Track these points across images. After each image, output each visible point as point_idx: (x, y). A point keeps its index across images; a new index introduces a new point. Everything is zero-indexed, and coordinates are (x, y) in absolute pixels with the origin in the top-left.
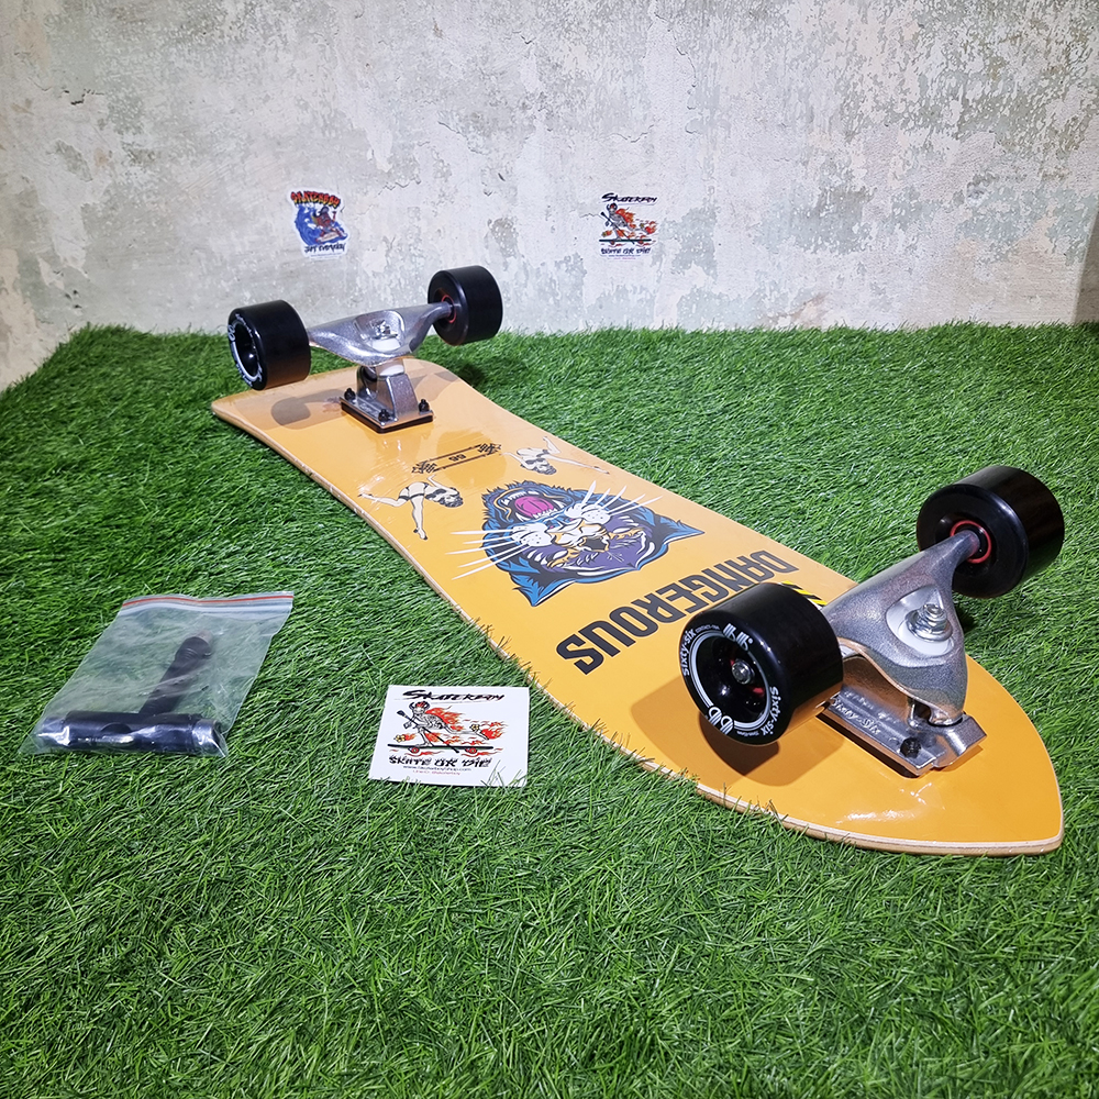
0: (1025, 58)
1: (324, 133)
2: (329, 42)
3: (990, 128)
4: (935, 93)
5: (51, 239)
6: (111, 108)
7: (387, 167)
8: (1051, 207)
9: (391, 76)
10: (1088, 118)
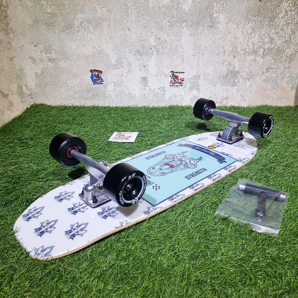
0: (279, 38)
1: (99, 55)
2: (101, 32)
3: (271, 56)
4: (256, 47)
5: (26, 81)
6: (44, 48)
7: (115, 64)
8: (287, 75)
9: (117, 41)
10: (296, 53)
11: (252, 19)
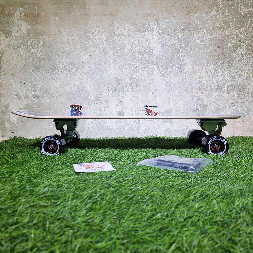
0: (239, 77)
1: (80, 92)
2: (83, 73)
3: (234, 91)
4: (220, 84)
5: (10, 116)
6: (31, 86)
7: (94, 99)
11: (214, 62)
